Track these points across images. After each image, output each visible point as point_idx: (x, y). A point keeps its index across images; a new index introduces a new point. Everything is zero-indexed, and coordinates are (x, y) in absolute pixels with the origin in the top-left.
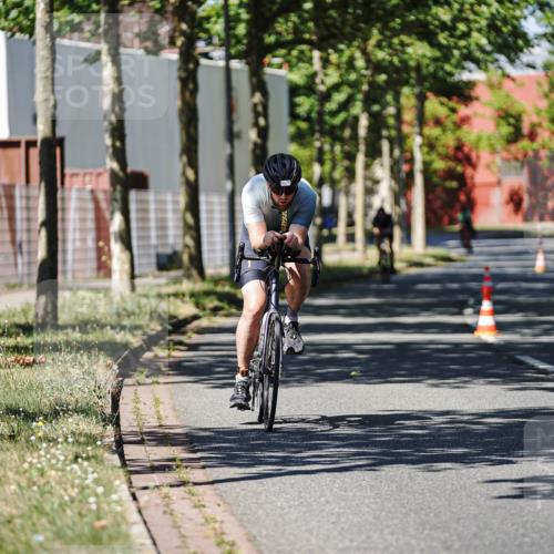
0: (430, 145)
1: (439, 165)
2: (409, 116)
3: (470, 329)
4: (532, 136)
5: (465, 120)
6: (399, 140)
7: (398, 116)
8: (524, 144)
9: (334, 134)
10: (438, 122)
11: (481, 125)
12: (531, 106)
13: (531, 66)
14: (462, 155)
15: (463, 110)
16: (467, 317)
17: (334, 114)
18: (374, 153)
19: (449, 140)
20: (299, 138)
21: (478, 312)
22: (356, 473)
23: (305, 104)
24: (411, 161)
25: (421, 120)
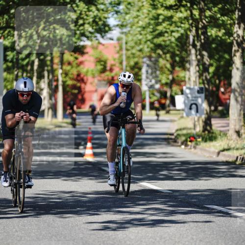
0: (66, 74)
1: (70, 82)
2: (56, 60)
3: (82, 155)
4: (111, 70)
5: (81, 63)
6: (52, 71)
7: (52, 60)
8: (108, 73)
9: (23, 68)
10: (69, 63)
11: (89, 65)
12: (111, 57)
13: (111, 39)
14: (80, 78)
15: (81, 58)
16: (81, 150)
17: (23, 59)
18: (40, 77)
19: (74, 71)
20: (8, 70)
21: (85, 148)
22: (29, 218)
23: (11, 55)
24: (57, 80)
25: (62, 63)
